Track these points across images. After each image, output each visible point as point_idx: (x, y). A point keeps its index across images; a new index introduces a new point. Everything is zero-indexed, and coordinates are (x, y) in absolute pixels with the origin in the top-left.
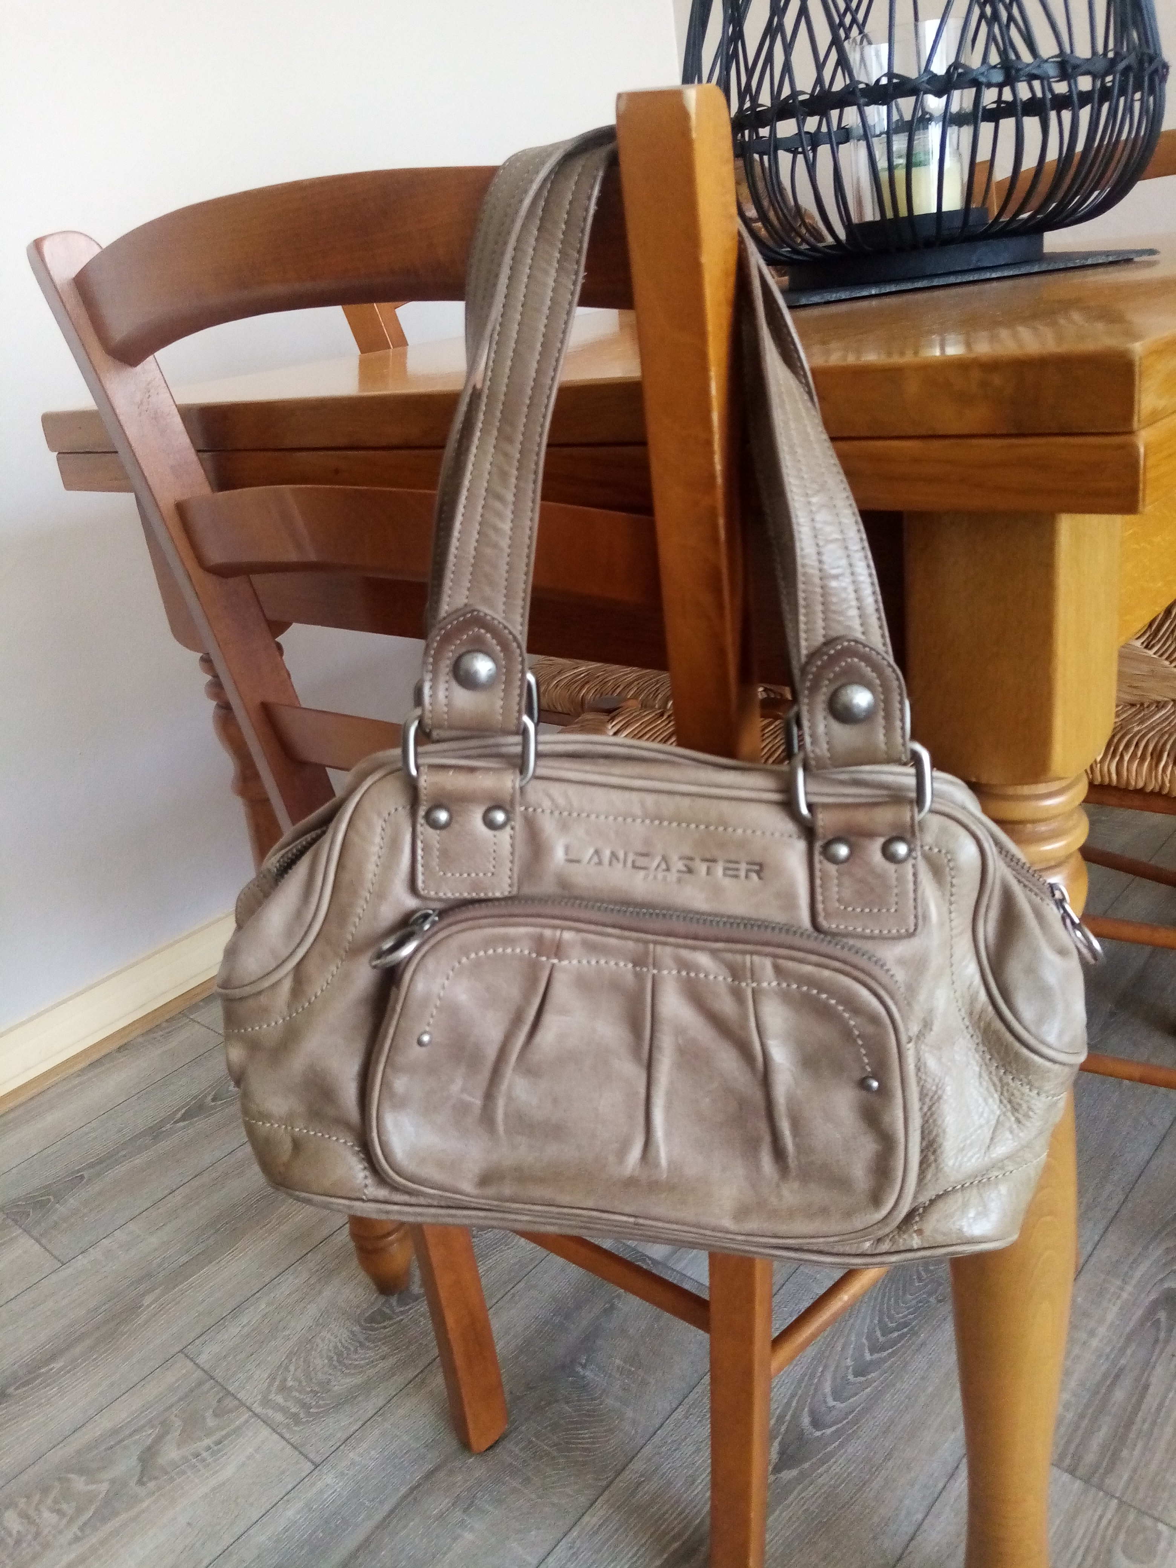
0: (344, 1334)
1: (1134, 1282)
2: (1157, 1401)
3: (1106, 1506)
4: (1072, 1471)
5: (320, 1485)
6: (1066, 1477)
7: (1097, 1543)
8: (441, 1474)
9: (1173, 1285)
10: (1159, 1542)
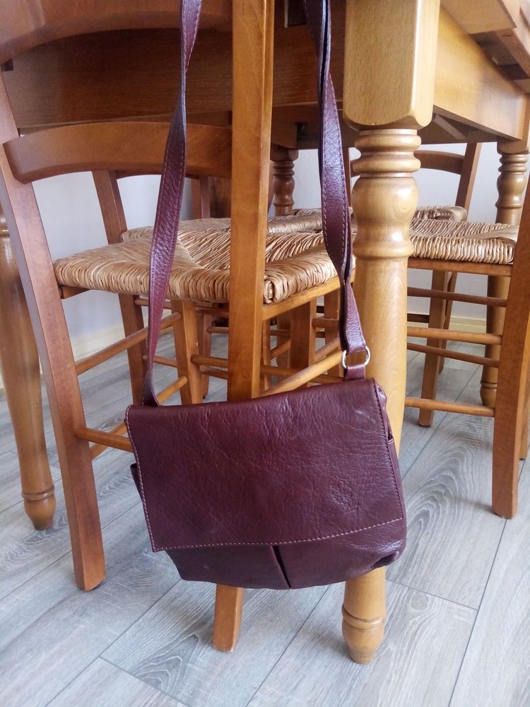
0: (15, 547)
2: (422, 550)
3: (403, 590)
7: (400, 603)
8: (68, 602)
9: (426, 509)
10: (427, 601)
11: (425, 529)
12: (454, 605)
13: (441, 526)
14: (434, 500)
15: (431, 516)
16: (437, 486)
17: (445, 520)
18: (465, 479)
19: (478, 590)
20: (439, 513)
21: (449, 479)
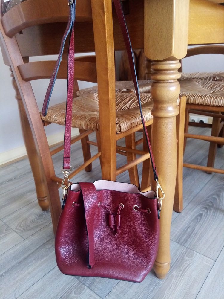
0: (34, 217)
1: (194, 212)
2: (196, 231)
3: (184, 249)
4: (178, 243)
5: (25, 242)
6: (177, 244)
7: (181, 255)
8: (50, 241)
9: (201, 213)
10: (194, 254)
11: (199, 221)
12: (205, 257)
13: (207, 221)
14: (206, 208)
15: (203, 216)
16: (209, 202)
17: (209, 218)
18: (222, 200)
19: (217, 252)
20: (207, 215)
21: (215, 199)
